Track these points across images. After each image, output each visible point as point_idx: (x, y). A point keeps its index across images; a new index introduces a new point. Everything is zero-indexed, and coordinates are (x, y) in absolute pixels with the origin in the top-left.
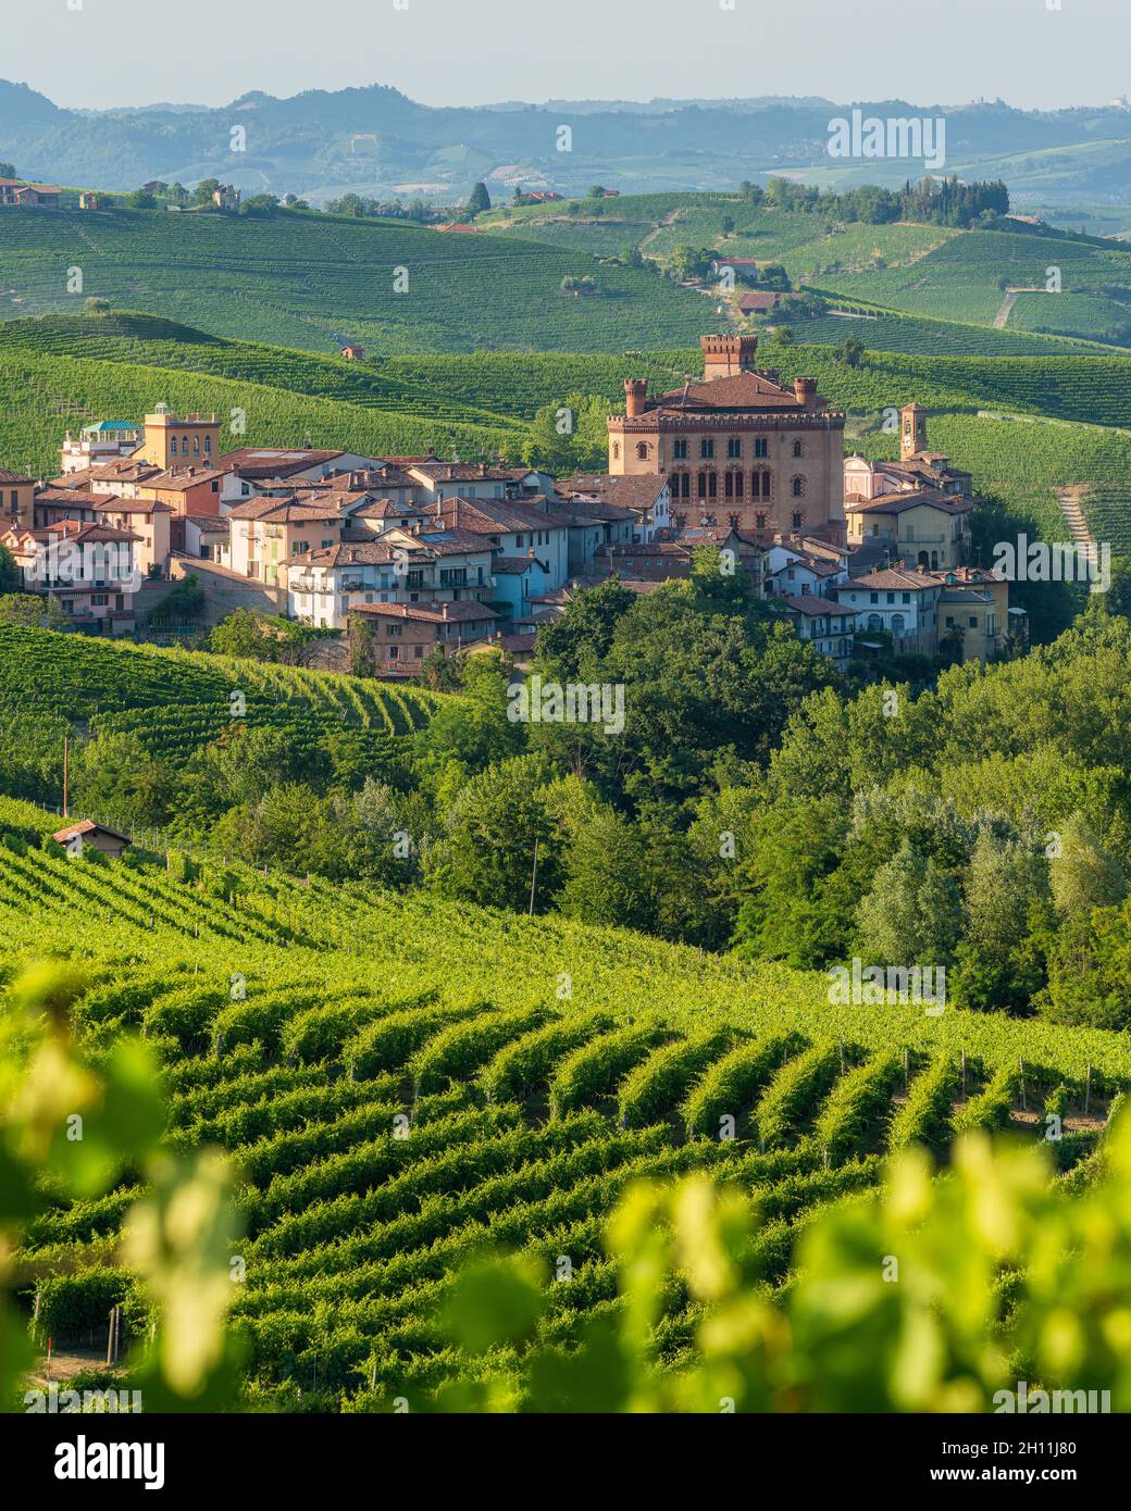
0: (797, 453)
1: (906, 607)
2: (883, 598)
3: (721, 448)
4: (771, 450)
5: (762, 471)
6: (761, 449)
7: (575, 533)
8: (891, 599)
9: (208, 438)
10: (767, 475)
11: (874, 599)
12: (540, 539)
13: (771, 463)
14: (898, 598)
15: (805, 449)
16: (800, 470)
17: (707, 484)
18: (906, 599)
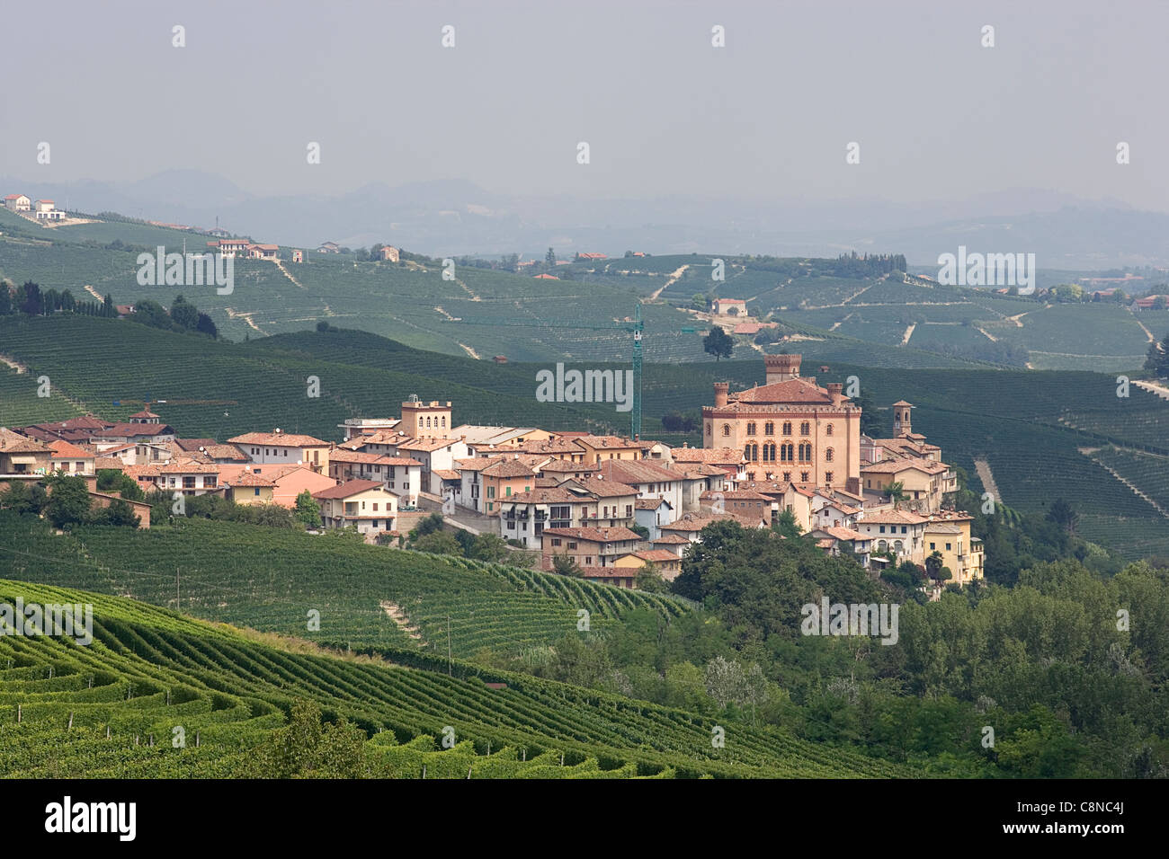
0: (829, 431)
1: (903, 535)
2: (888, 530)
3: (778, 429)
4: (812, 430)
5: (806, 444)
6: (805, 429)
7: (686, 485)
8: (894, 531)
9: (443, 418)
10: (809, 447)
11: (882, 530)
12: (665, 487)
13: (811, 439)
14: (899, 530)
15: (834, 430)
16: (830, 445)
17: (769, 452)
18: (904, 531)
